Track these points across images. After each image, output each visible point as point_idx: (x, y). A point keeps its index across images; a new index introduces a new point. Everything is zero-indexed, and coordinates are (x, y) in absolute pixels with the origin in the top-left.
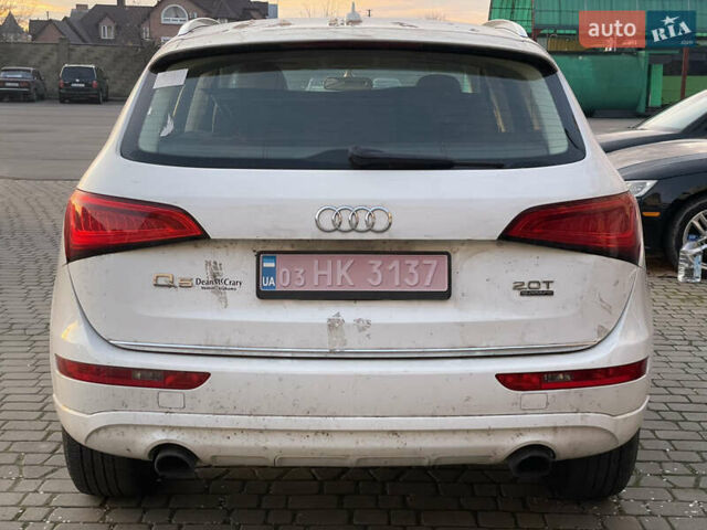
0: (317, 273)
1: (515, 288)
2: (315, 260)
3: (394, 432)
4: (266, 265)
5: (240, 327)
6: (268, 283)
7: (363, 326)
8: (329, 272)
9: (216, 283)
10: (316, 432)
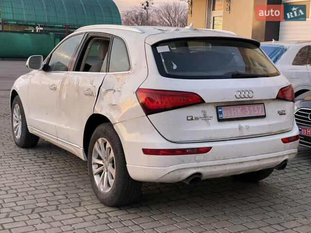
0: (233, 112)
1: (278, 113)
2: (232, 108)
3: (258, 160)
4: (219, 110)
5: (215, 131)
6: (220, 116)
7: (247, 128)
8: (236, 111)
9: (205, 117)
10: (239, 163)
